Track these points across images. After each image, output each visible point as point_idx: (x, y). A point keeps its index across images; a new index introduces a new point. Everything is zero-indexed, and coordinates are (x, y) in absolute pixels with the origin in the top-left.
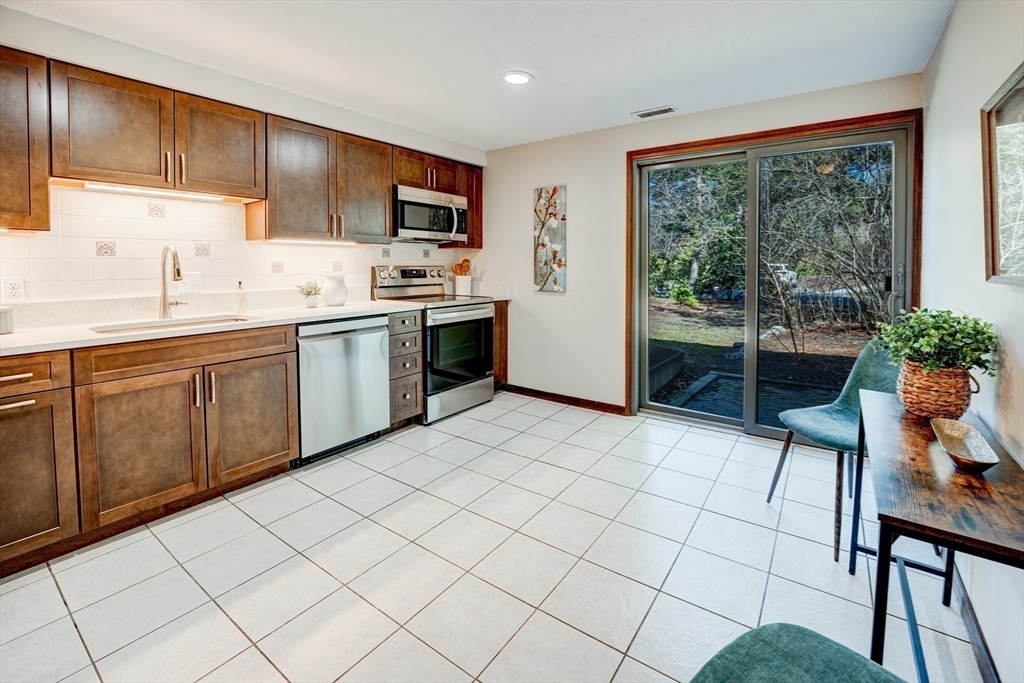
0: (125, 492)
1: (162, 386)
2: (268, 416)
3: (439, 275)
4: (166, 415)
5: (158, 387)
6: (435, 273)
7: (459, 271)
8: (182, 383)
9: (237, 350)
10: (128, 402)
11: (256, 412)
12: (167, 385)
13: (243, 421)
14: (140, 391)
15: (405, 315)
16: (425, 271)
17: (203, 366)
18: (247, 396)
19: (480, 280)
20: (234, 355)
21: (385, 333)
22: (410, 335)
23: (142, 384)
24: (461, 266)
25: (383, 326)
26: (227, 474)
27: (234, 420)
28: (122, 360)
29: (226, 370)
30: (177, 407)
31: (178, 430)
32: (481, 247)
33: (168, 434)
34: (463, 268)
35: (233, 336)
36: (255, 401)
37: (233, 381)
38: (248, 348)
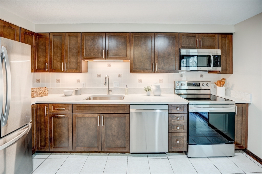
0: (82, 144)
1: (91, 117)
2: (119, 134)
3: (207, 85)
4: (92, 126)
5: (90, 117)
6: (205, 85)
7: (219, 84)
8: (95, 117)
9: (111, 110)
10: (83, 120)
11: (116, 132)
12: (92, 117)
13: (112, 133)
14: (86, 117)
15: (178, 106)
16: (199, 83)
17: (101, 114)
18: (113, 126)
19: (232, 89)
20: (109, 112)
21: (167, 112)
22: (180, 115)
23: (86, 116)
24: (220, 82)
25: (167, 109)
26: (106, 149)
27: (109, 132)
28: (82, 108)
29: (107, 116)
30: (94, 124)
31: (94, 131)
32: (232, 73)
33: (92, 131)
34: (221, 83)
35: (109, 106)
36: (116, 128)
37: (109, 120)
38: (114, 110)
